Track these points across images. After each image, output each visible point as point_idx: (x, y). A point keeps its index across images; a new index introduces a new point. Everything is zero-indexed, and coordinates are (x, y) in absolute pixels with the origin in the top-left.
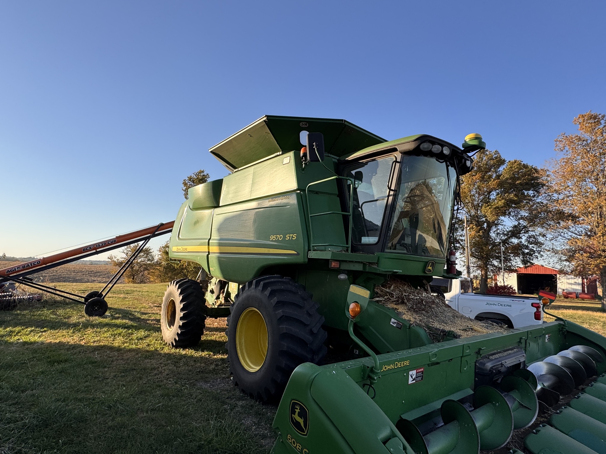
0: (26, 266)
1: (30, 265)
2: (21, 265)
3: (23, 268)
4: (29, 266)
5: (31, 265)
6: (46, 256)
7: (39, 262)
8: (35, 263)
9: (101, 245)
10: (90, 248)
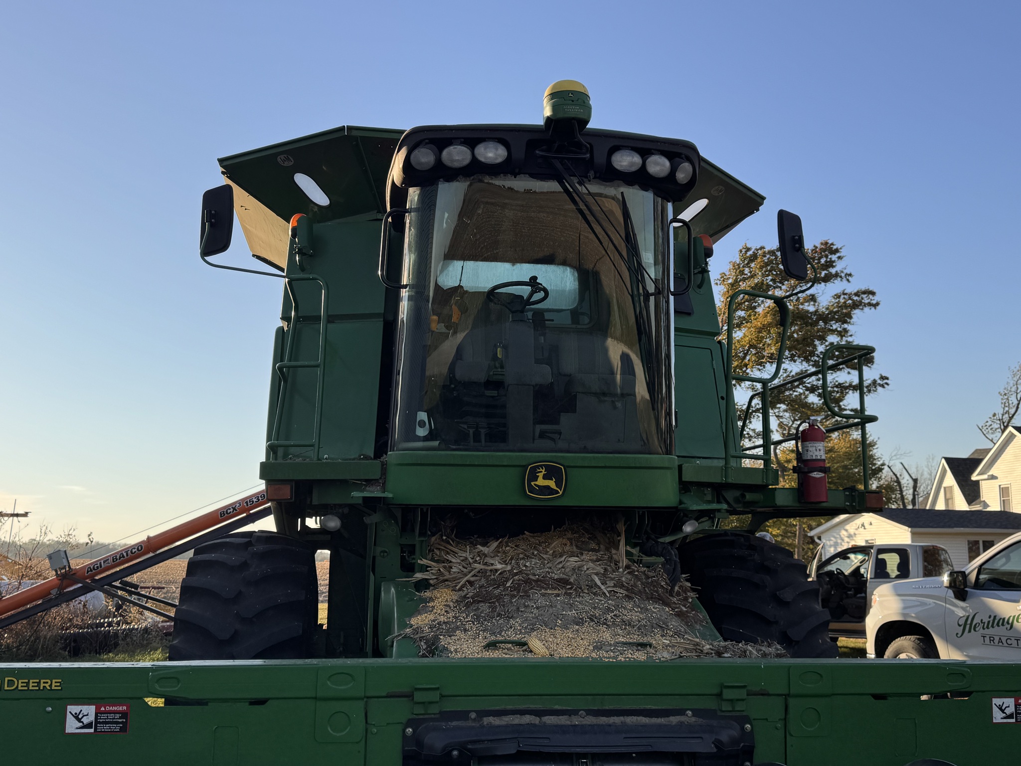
0: (118, 558)
1: (125, 554)
2: (110, 556)
3: (113, 561)
4: (123, 557)
5: (127, 555)
6: (153, 533)
7: (140, 548)
8: (134, 551)
9: (255, 500)
10: (234, 509)
